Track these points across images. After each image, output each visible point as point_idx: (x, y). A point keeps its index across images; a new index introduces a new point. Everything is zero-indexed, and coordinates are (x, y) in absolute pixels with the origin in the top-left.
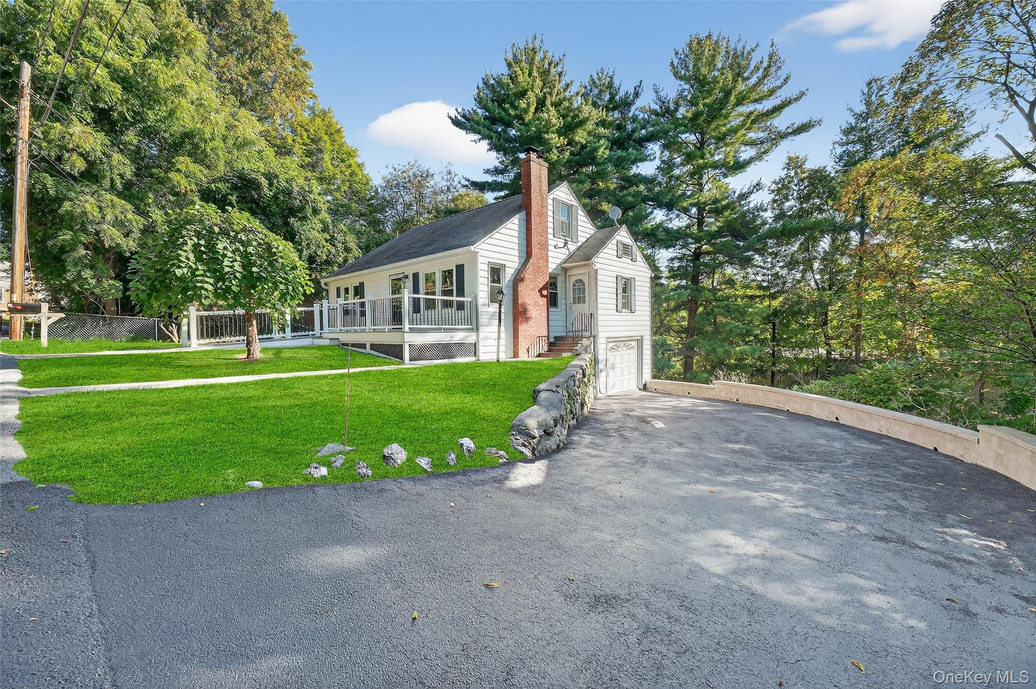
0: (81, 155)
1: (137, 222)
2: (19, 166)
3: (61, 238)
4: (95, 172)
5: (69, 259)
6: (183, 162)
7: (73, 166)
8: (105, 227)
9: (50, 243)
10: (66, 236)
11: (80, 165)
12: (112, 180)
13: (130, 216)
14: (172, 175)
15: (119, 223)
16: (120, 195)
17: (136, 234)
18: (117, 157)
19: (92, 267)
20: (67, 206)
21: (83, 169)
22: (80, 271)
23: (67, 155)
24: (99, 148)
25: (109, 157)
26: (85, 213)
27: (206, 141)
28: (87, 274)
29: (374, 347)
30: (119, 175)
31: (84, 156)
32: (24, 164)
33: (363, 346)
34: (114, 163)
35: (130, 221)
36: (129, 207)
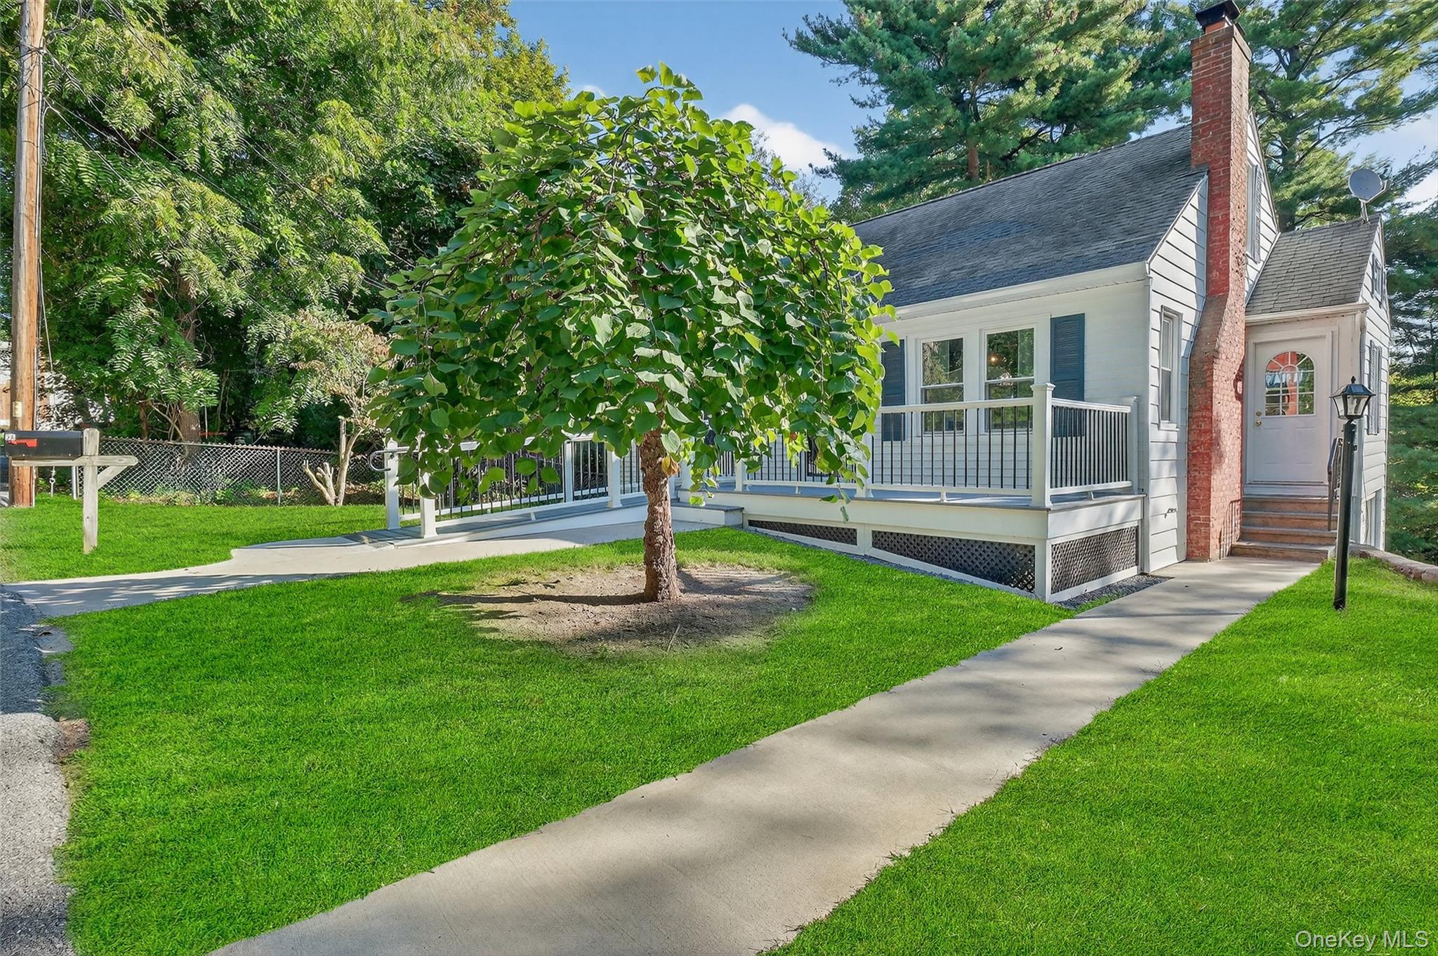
0: (144, 94)
1: (248, 245)
2: (25, 112)
3: (104, 281)
4: (168, 134)
5: (118, 324)
6: (336, 110)
7: (127, 118)
8: (189, 253)
9: (82, 294)
10: (112, 277)
11: (142, 116)
12: (202, 151)
13: (235, 231)
14: (316, 140)
15: (214, 247)
16: (217, 183)
17: (245, 272)
18: (211, 99)
19: (161, 342)
20: (117, 207)
21: (147, 124)
22: (139, 351)
23: (116, 94)
24: (178, 81)
25: (195, 99)
26: (151, 222)
27: (381, 64)
28: (153, 358)
29: (882, 540)
30: (216, 139)
31: (149, 95)
32: (36, 109)
33: (848, 536)
34: (206, 114)
35: (234, 242)
36: (234, 210)
